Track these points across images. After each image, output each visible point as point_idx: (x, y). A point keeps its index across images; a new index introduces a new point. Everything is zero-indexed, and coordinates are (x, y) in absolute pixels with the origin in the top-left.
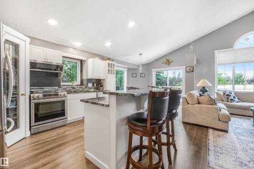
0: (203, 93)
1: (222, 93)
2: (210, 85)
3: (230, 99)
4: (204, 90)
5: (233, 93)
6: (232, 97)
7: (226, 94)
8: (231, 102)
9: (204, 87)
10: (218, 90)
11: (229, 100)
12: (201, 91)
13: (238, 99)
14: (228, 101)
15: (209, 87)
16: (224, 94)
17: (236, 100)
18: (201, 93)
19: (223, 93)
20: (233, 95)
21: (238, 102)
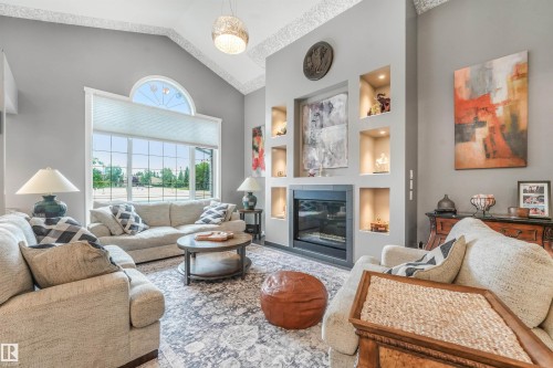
0: (48, 222)
1: (107, 211)
2: (74, 188)
3: (128, 226)
4: (49, 209)
5: (133, 209)
6: (132, 221)
7: (119, 215)
8: (133, 234)
9: (50, 198)
10: (97, 205)
11: (126, 229)
12: (39, 211)
13: (144, 222)
14: (125, 233)
15: (68, 196)
16: (115, 214)
17: (141, 225)
18: (41, 221)
19: (110, 213)
20: (133, 213)
21: (145, 229)
